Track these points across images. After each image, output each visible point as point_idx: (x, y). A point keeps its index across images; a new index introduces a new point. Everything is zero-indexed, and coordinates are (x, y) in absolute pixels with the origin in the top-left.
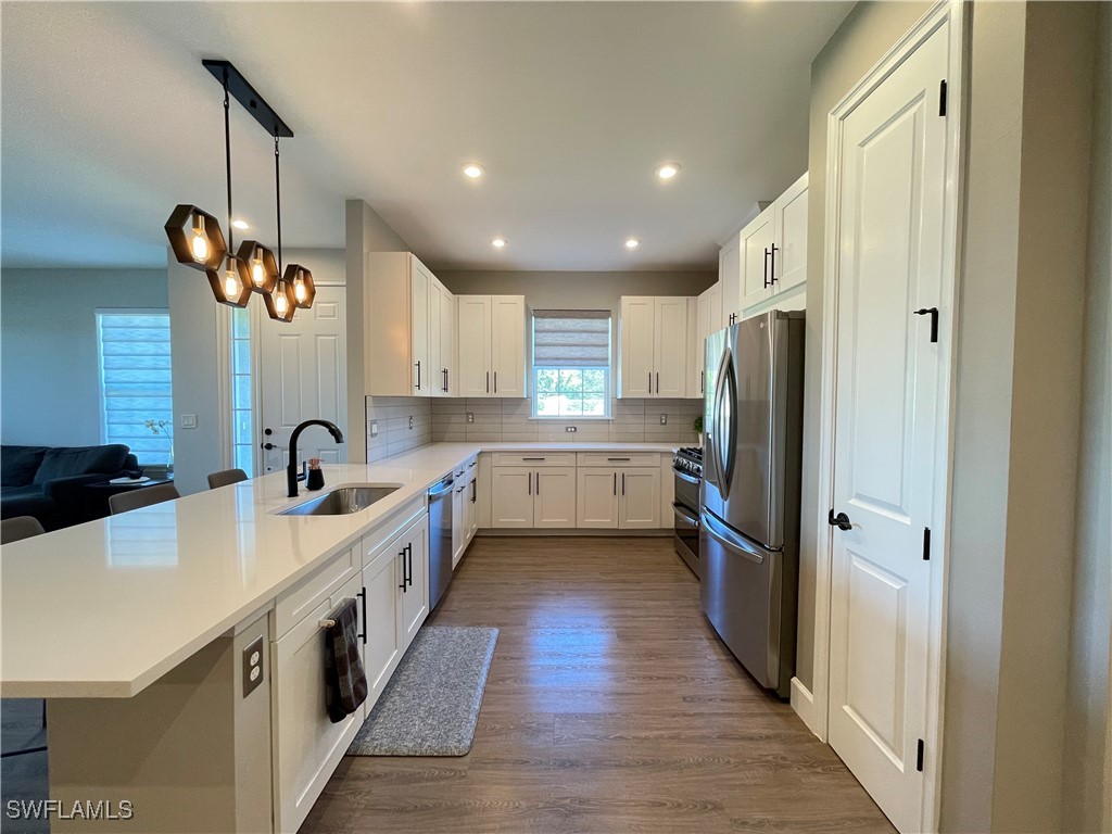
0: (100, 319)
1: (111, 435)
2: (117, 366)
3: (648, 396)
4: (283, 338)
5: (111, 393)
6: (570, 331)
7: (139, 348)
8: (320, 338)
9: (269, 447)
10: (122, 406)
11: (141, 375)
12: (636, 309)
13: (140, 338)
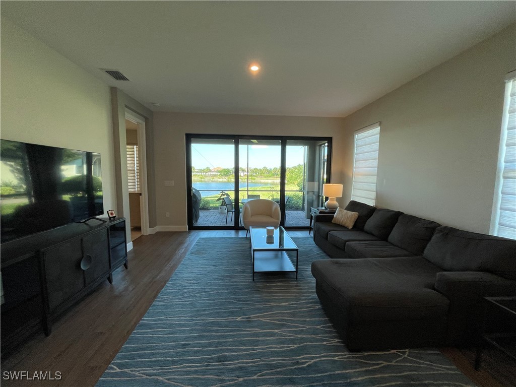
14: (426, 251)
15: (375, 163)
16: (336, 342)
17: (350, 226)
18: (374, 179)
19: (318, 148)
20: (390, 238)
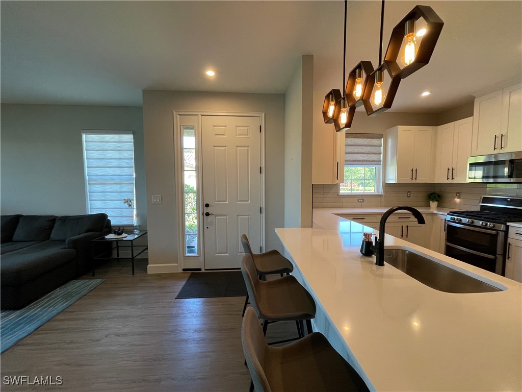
0: (84, 136)
1: (94, 208)
2: (95, 165)
3: (411, 182)
4: (216, 148)
5: (92, 182)
6: (361, 146)
7: (110, 154)
8: (238, 148)
9: (207, 214)
10: (99, 189)
11: (111, 171)
12: (406, 133)
13: (110, 148)
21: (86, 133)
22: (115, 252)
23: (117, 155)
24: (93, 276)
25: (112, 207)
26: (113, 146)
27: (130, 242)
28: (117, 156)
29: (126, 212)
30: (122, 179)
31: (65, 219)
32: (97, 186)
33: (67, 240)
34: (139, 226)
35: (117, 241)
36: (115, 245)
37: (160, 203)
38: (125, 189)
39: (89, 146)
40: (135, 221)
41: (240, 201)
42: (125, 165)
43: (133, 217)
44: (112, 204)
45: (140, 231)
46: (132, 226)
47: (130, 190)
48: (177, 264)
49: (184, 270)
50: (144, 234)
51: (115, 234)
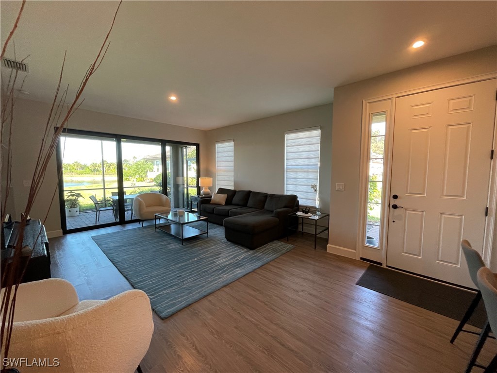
0: (286, 136)
2: (291, 158)
5: (288, 171)
7: (302, 148)
9: (395, 207)
10: (293, 176)
11: (301, 162)
13: (302, 143)
14: (265, 207)
15: (232, 164)
16: (246, 250)
17: (224, 203)
18: (233, 174)
19: (180, 149)
20: (248, 205)
21: (287, 133)
22: (300, 227)
23: (306, 148)
24: (287, 241)
25: (300, 190)
26: (304, 141)
27: (315, 221)
28: (307, 150)
29: (310, 196)
30: (309, 168)
31: (272, 196)
32: (292, 173)
33: (274, 211)
34: (320, 209)
35: (303, 218)
36: (300, 221)
37: (343, 190)
38: (311, 177)
39: (289, 143)
40: (317, 204)
41: (446, 196)
42: (312, 156)
43: (316, 200)
44: (300, 188)
45: (321, 213)
46: (315, 208)
47: (315, 177)
48: (354, 251)
49: (362, 259)
50: (326, 216)
51: (303, 212)
